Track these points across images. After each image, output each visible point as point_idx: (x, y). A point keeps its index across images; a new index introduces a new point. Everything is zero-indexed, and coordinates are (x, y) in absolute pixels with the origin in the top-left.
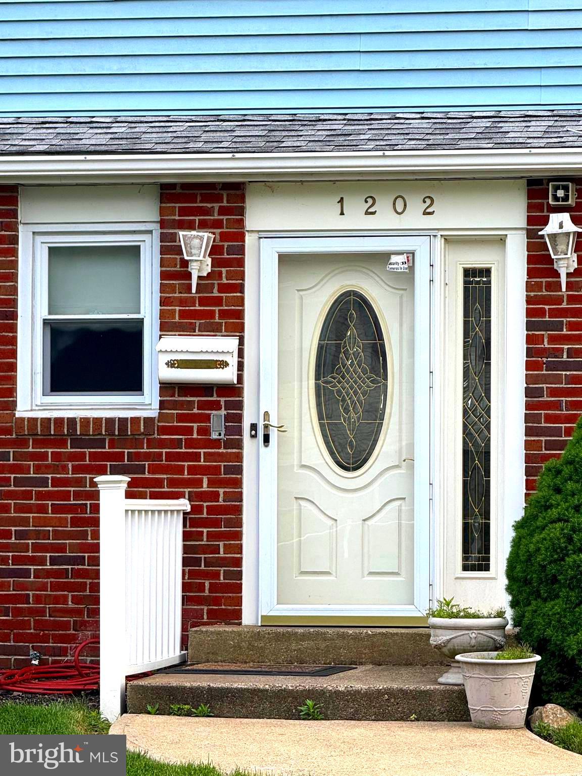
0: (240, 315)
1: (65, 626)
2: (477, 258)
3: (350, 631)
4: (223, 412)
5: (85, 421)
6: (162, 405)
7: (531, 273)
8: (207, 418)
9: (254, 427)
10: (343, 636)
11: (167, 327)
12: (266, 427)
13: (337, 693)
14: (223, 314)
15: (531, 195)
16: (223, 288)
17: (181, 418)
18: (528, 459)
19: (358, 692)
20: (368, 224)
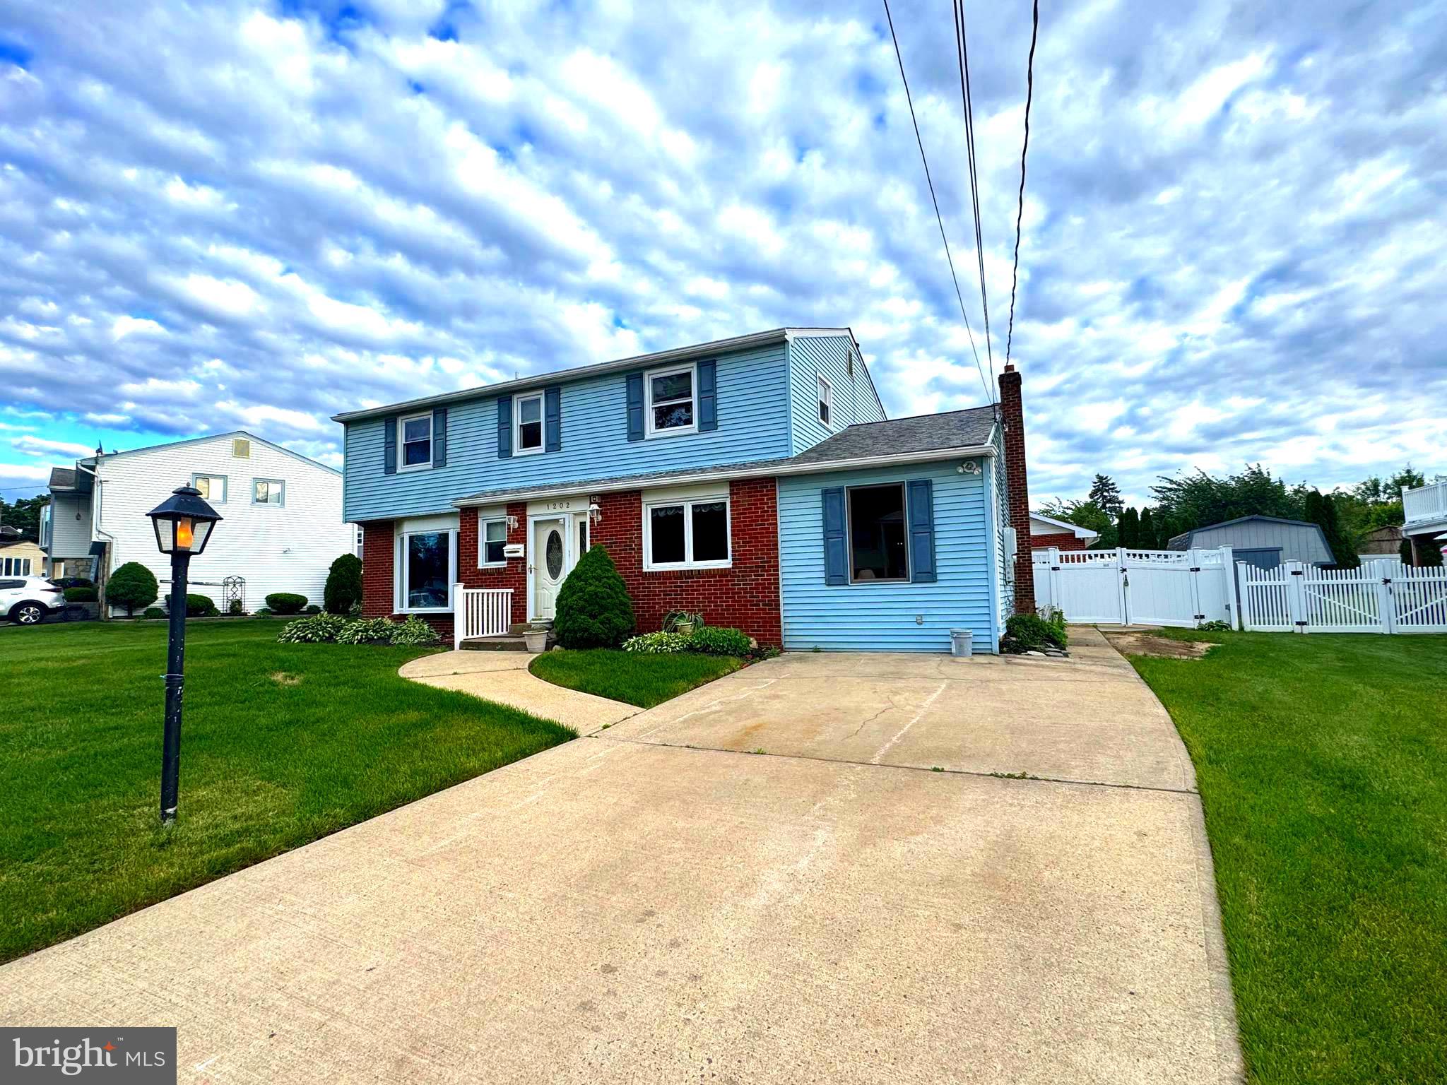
0: (525, 538)
8: (517, 567)
11: (510, 542)
14: (522, 538)
16: (522, 531)
20: (555, 511)
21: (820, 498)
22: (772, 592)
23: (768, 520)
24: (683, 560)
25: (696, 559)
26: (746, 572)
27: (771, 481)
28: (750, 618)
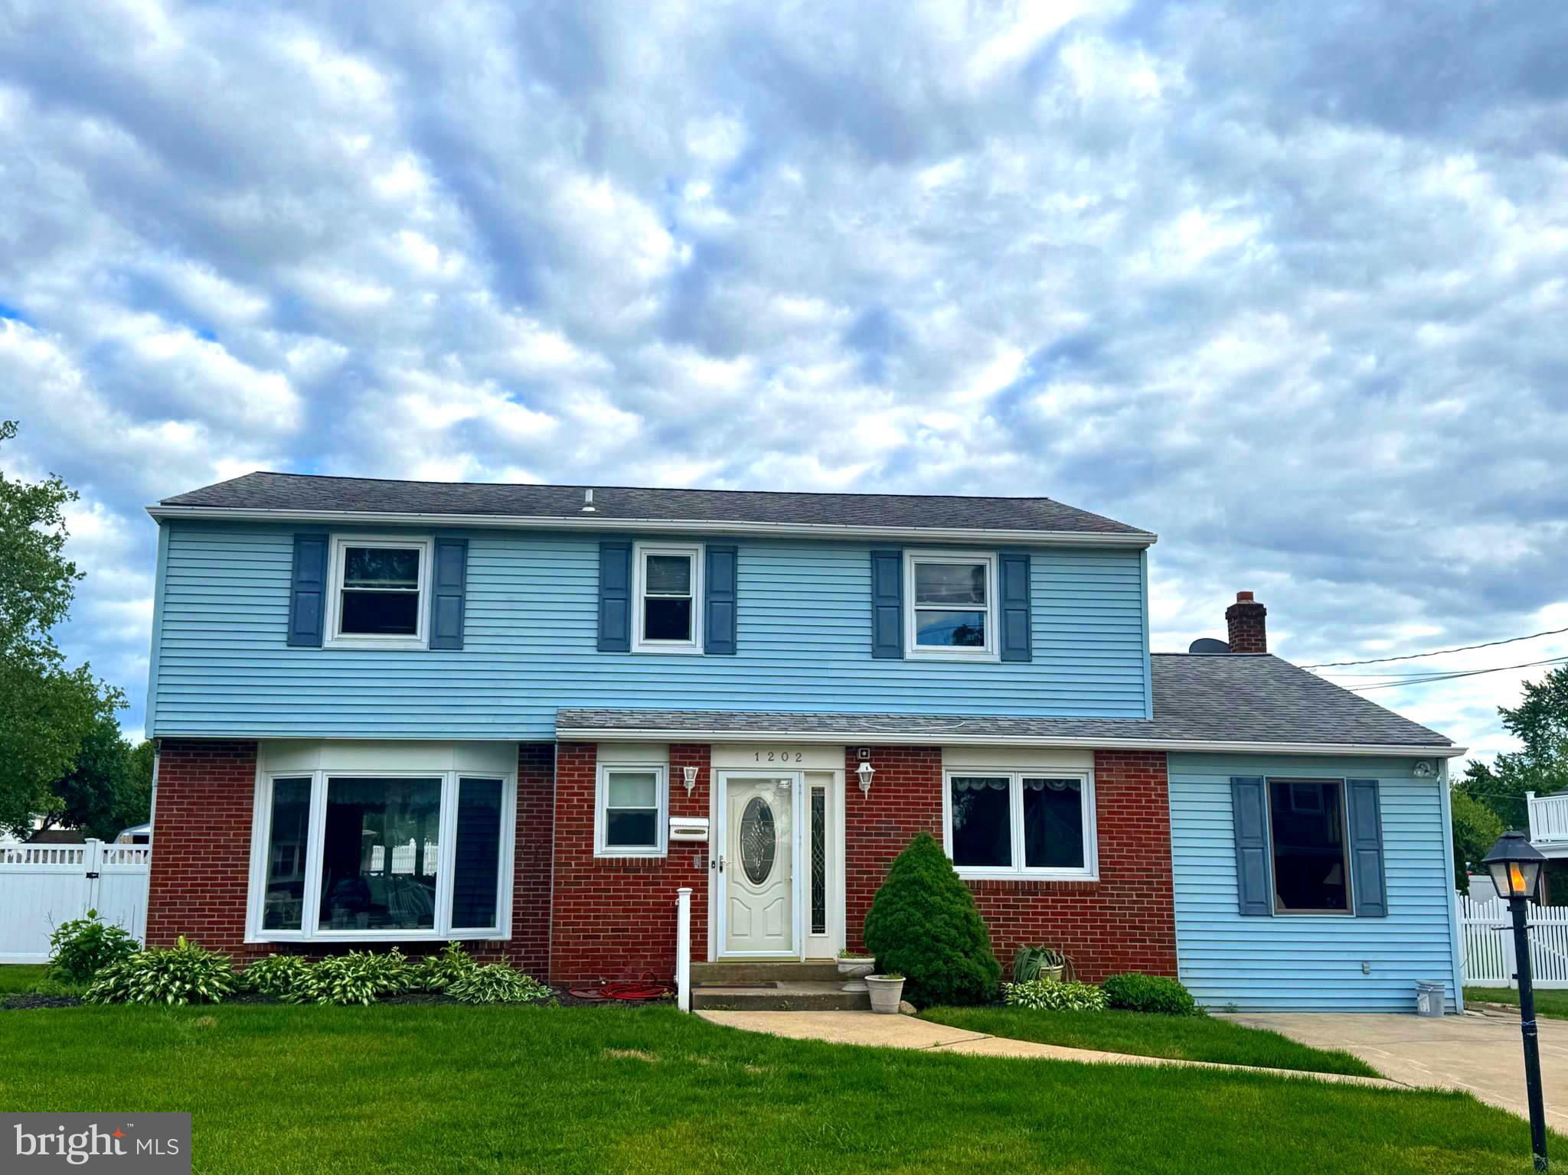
0: (707, 808)
1: (618, 964)
2: (819, 783)
3: (768, 964)
4: (700, 855)
5: (631, 860)
6: (670, 852)
7: (847, 790)
8: (692, 858)
9: (713, 863)
10: (765, 967)
11: (673, 813)
12: (721, 863)
13: (799, 997)
14: (700, 807)
15: (847, 754)
16: (700, 795)
17: (679, 858)
18: (847, 879)
19: (809, 996)
20: (770, 765)
21: (1228, 789)
22: (1164, 922)
23: (1157, 814)
24: (1009, 864)
25: (1030, 863)
26: (1123, 889)
27: (1162, 755)
28: (1131, 960)
